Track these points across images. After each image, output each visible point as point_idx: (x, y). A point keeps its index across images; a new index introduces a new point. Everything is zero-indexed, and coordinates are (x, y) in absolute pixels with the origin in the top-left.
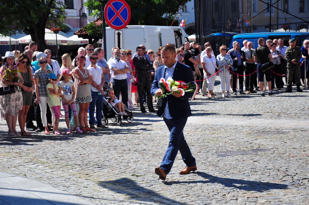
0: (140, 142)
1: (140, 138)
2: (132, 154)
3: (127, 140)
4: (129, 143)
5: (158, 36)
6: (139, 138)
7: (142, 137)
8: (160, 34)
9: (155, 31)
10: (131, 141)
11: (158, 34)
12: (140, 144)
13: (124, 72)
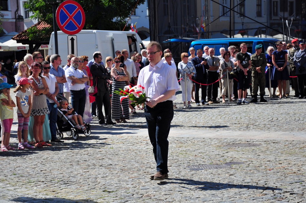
0: (103, 156)
1: (103, 152)
2: (98, 169)
3: (88, 155)
4: (92, 158)
5: (111, 42)
6: (101, 152)
7: (104, 151)
8: (112, 40)
9: (106, 36)
10: (94, 156)
11: (110, 40)
12: (104, 159)
13: (83, 82)
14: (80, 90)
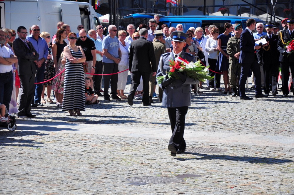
0: (22, 161)
1: (24, 155)
2: (6, 180)
3: (3, 158)
4: (6, 163)
5: (58, 14)
6: (22, 155)
7: (27, 153)
8: (60, 11)
9: (53, 6)
10: (10, 160)
11: (58, 11)
12: (21, 164)
13: (9, 63)
14: (5, 72)
